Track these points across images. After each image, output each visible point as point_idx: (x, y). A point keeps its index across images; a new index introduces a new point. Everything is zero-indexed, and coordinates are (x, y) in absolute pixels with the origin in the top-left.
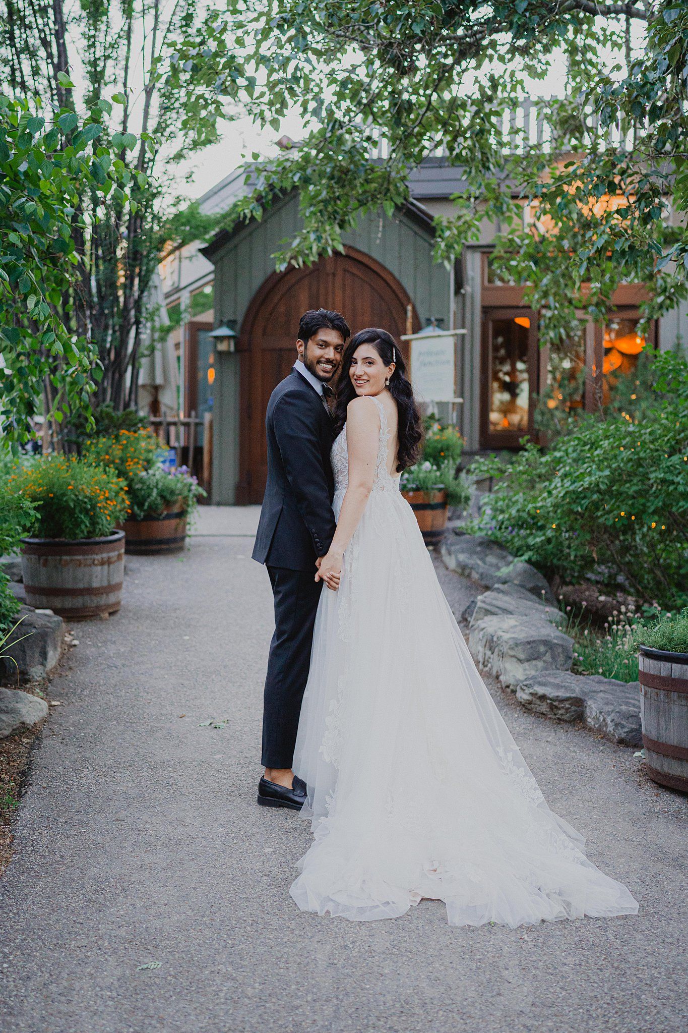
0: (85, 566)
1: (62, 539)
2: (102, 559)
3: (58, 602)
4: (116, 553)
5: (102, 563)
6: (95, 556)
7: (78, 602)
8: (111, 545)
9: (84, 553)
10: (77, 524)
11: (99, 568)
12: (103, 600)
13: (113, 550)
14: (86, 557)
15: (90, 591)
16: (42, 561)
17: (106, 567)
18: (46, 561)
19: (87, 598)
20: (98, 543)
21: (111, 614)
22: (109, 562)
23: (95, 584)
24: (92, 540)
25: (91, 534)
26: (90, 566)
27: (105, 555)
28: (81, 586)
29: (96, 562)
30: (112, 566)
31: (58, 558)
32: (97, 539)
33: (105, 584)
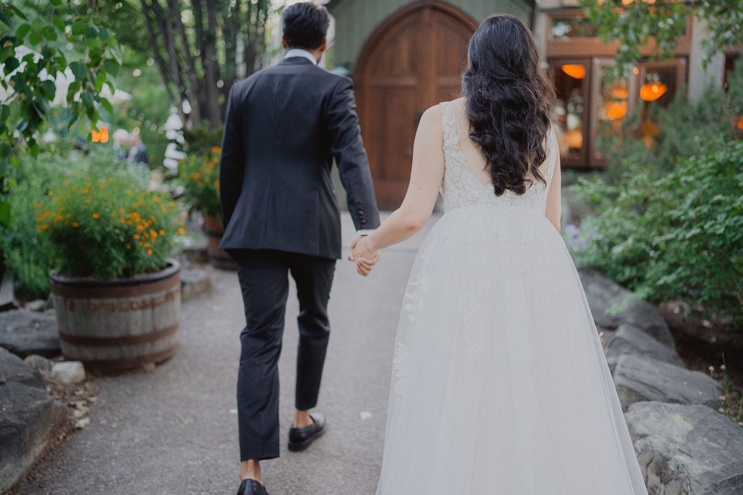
0: (121, 310)
1: (91, 279)
2: (143, 302)
3: (89, 353)
4: (164, 293)
5: (143, 306)
6: (132, 299)
7: (112, 353)
8: (154, 285)
9: (118, 296)
10: (108, 260)
11: (139, 313)
12: (147, 349)
13: (160, 289)
14: (121, 300)
15: (129, 340)
16: (68, 304)
17: (148, 312)
18: (72, 304)
19: (125, 349)
20: (138, 283)
21: (158, 364)
22: (153, 305)
23: (135, 331)
24: (131, 279)
25: (127, 272)
26: (126, 310)
27: (147, 297)
28: (116, 334)
29: (135, 306)
30: (157, 309)
31: (85, 301)
32: (137, 277)
33: (149, 329)
